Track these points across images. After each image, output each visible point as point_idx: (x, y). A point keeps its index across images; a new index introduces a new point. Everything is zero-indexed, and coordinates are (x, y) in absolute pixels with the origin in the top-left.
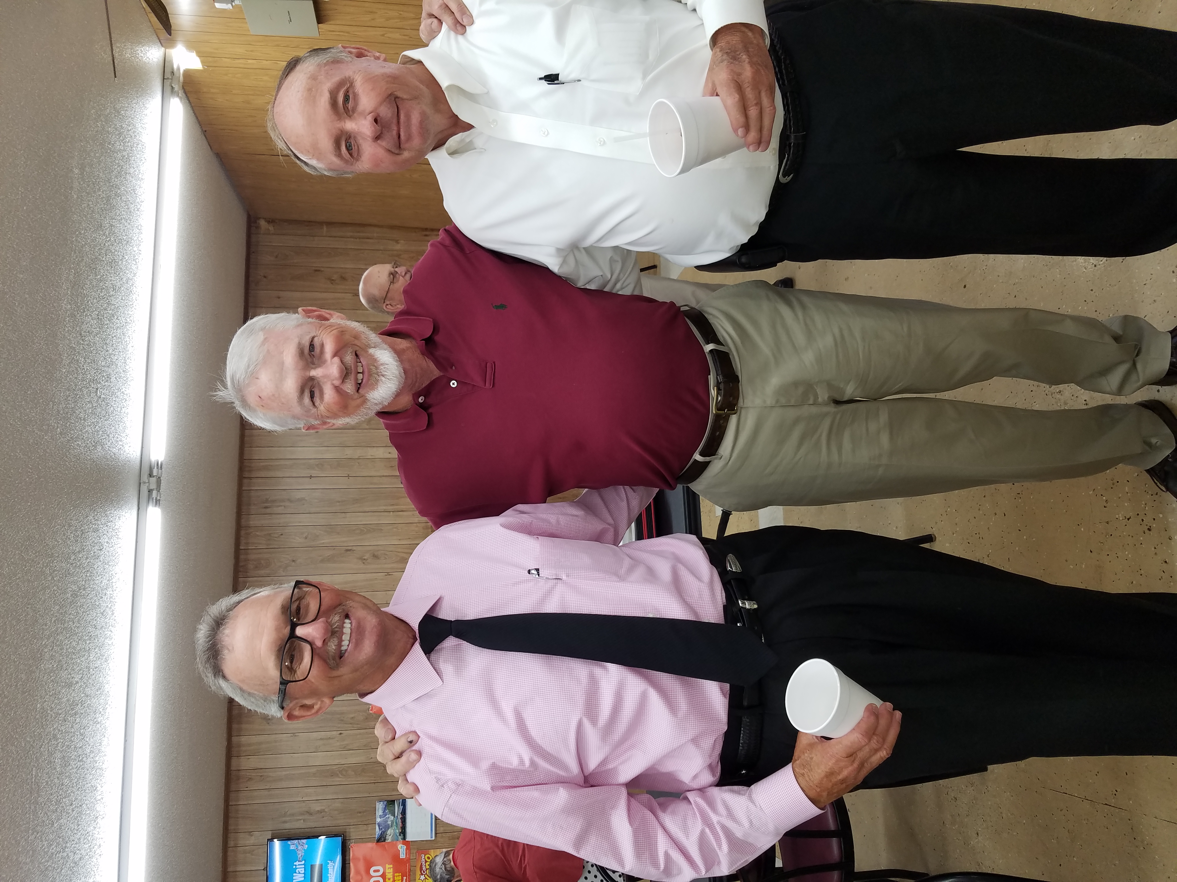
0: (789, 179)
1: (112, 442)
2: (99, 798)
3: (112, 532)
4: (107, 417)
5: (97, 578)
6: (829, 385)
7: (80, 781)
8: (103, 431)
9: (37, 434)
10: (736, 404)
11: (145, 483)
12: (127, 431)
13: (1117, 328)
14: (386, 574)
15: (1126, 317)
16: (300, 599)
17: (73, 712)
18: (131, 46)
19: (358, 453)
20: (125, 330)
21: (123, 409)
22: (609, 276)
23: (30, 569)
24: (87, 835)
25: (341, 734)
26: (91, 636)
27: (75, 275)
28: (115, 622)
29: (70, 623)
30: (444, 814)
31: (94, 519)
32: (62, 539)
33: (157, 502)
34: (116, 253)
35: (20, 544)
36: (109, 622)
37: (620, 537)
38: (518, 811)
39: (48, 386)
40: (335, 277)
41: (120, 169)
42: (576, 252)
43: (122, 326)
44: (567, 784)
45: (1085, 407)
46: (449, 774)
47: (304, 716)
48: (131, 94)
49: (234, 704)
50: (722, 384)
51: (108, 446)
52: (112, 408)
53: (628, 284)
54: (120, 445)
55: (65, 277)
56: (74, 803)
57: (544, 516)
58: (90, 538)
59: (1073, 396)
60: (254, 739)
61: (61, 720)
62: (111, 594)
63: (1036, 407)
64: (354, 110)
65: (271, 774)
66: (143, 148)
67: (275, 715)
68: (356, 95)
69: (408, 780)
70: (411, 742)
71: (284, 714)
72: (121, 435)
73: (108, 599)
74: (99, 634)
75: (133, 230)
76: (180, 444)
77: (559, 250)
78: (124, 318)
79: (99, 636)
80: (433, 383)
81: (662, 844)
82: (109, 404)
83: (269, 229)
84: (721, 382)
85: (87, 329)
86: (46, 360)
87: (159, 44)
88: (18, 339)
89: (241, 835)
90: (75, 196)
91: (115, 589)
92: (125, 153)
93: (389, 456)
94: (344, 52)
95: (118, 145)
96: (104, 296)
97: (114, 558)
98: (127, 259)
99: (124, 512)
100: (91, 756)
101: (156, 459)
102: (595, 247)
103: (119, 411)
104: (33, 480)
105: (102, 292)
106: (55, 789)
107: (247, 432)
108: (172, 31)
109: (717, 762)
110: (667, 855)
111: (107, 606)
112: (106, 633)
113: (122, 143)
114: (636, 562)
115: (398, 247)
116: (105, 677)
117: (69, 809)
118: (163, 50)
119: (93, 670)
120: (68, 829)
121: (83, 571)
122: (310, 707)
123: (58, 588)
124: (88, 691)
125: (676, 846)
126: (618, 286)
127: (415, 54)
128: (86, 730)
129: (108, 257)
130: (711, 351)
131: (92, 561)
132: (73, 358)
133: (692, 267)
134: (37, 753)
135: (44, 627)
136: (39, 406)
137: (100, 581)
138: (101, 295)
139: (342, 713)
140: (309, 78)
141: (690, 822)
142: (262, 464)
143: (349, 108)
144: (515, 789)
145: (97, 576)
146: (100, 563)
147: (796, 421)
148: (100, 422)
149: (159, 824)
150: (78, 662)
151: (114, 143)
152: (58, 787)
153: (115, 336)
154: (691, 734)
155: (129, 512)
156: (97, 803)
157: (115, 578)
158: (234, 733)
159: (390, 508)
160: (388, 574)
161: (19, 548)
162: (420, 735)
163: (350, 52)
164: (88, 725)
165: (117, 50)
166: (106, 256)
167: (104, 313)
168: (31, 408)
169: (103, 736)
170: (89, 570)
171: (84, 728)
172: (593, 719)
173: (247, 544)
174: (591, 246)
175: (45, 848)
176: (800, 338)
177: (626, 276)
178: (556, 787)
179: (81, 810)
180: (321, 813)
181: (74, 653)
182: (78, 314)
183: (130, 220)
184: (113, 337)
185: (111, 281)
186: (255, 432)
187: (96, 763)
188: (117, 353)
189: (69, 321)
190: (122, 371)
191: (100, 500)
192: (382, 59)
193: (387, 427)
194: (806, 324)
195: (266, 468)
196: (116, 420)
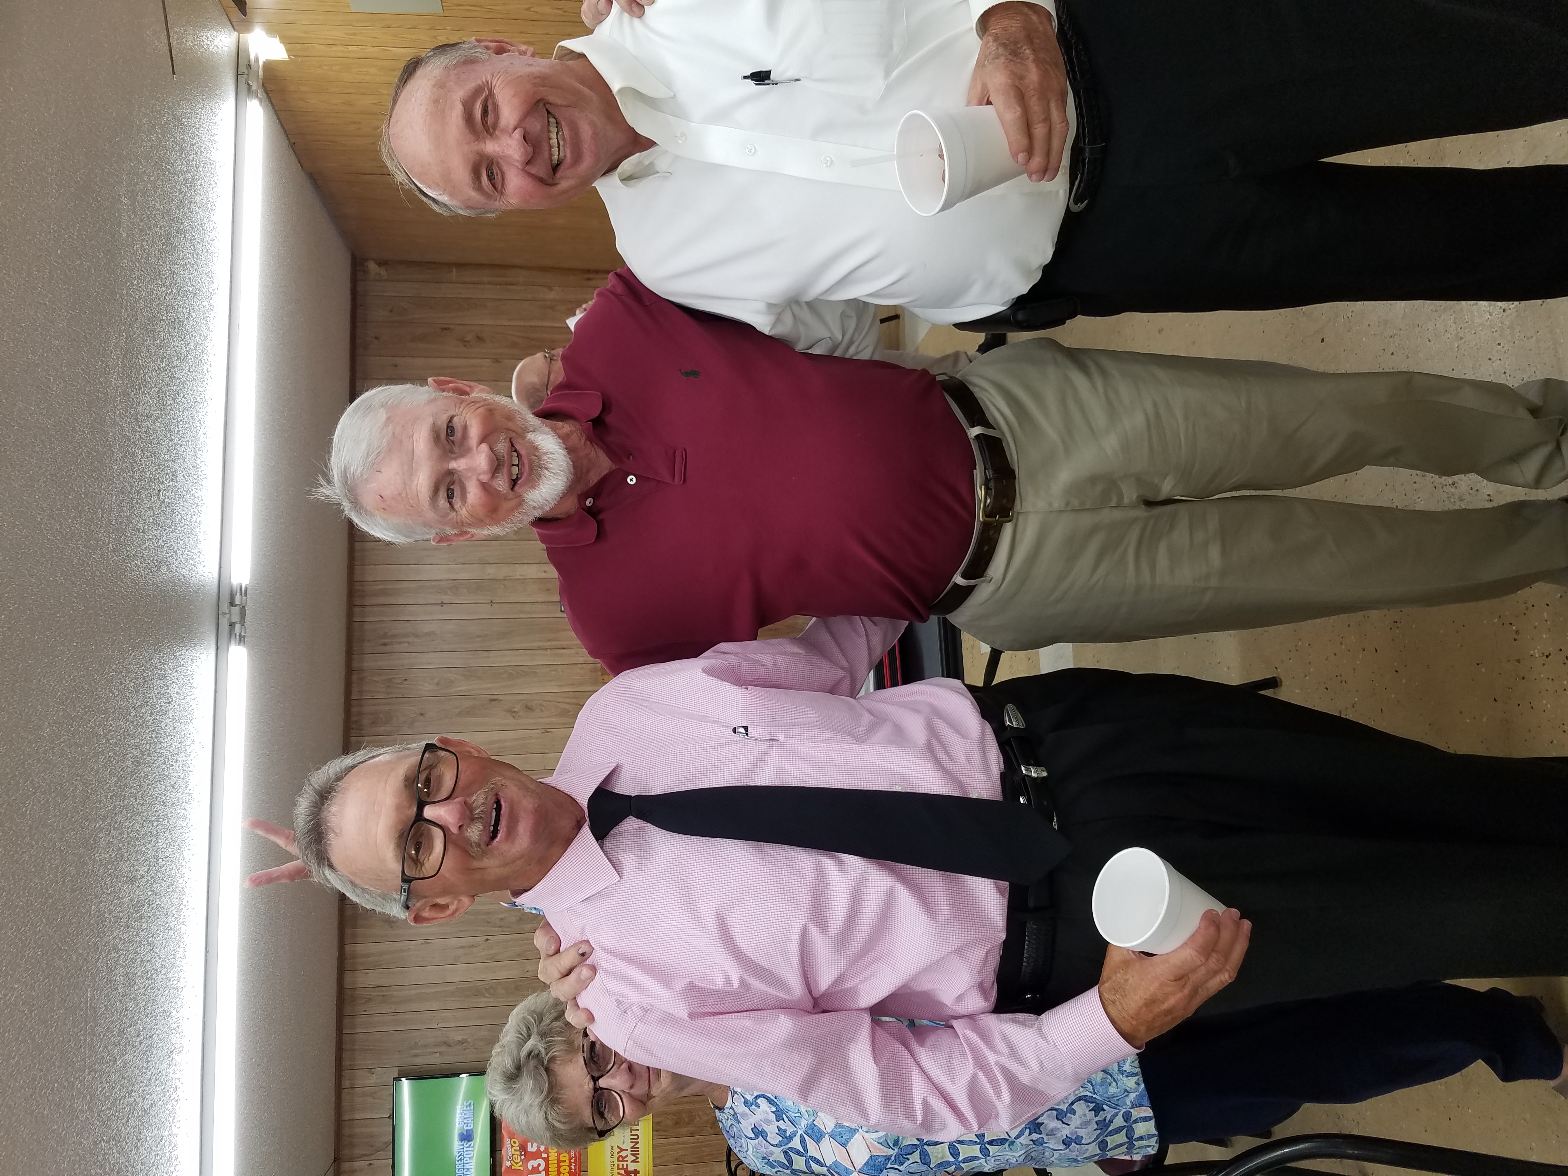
0: (1082, 206)
1: (181, 561)
2: (174, 1026)
3: (183, 679)
4: (173, 527)
5: (166, 740)
6: (1139, 479)
7: (149, 1005)
8: (168, 547)
9: (82, 551)
10: (1011, 509)
11: (224, 614)
12: (199, 546)
13: (1534, 397)
14: (543, 730)
15: (1547, 382)
16: (431, 767)
17: (138, 915)
18: (194, 30)
19: (503, 571)
20: (195, 412)
21: (193, 517)
22: (840, 338)
23: (78, 729)
24: (160, 1074)
25: (487, 940)
26: (159, 816)
27: (127, 339)
28: (190, 798)
29: (132, 799)
30: (627, 1049)
31: (160, 662)
32: (118, 690)
33: (242, 640)
34: (180, 309)
35: (65, 697)
36: (182, 798)
37: (858, 686)
38: (725, 1045)
39: (96, 488)
40: (469, 337)
41: (183, 197)
42: (796, 309)
43: (191, 407)
44: (790, 1010)
45: (1489, 505)
46: (634, 997)
47: (436, 918)
48: (196, 96)
49: (347, 902)
50: (992, 481)
51: (175, 567)
52: (179, 515)
53: (865, 348)
54: (191, 564)
55: (114, 342)
56: (142, 1033)
57: (757, 657)
58: (155, 688)
59: (1472, 489)
60: (373, 948)
61: (122, 926)
62: (184, 761)
63: (1421, 505)
64: (495, 125)
65: (395, 993)
66: (212, 168)
67: (397, 915)
68: (496, 107)
69: (579, 1005)
70: (583, 955)
71: (409, 915)
72: (193, 551)
73: (180, 768)
74: (169, 813)
75: (202, 278)
76: (270, 562)
77: (770, 306)
78: (193, 396)
79: (169, 815)
80: (604, 480)
81: (919, 1090)
82: (175, 511)
83: (380, 274)
84: (991, 479)
85: (144, 412)
86: (92, 454)
87: (231, 28)
88: (54, 426)
89: (359, 1073)
90: (124, 235)
91: (189, 754)
92: (189, 176)
93: (543, 575)
94: (479, 47)
95: (179, 165)
96: (165, 367)
97: (186, 714)
98: (194, 317)
99: (199, 653)
100: (163, 972)
101: (239, 582)
102: (822, 300)
103: (189, 520)
104: (79, 613)
105: (163, 362)
106: (117, 1016)
107: (357, 546)
108: (247, 9)
109: (991, 982)
110: (925, 1103)
111: (179, 776)
112: (179, 811)
113: (184, 162)
114: (879, 720)
115: (552, 295)
116: (179, 869)
117: (136, 1042)
118: (235, 36)
119: (163, 860)
120: (135, 1067)
121: (147, 731)
122: (445, 907)
123: (115, 754)
124: (157, 888)
125: (938, 1093)
126: (852, 351)
127: (575, 44)
128: (155, 938)
129: (170, 315)
130: (977, 437)
131: (158, 717)
132: (128, 450)
133: (950, 325)
134: (92, 969)
135: (98, 805)
136: (84, 515)
137: (170, 744)
138: (162, 366)
139: (488, 913)
140: (434, 86)
141: (956, 1062)
142: (378, 587)
143: (488, 123)
144: (721, 1017)
145: (166, 737)
146: (168, 721)
147: (1093, 531)
148: (164, 534)
149: (252, 1059)
150: (143, 849)
151: (174, 162)
152: (121, 1013)
153: (181, 420)
154: (954, 944)
155: (205, 653)
156: (172, 1033)
157: (189, 740)
158: (347, 941)
159: (547, 644)
160: (546, 731)
161: (63, 702)
162: (593, 946)
163: (487, 48)
164: (158, 932)
165: (175, 37)
166: (167, 314)
167: (166, 390)
168: (75, 517)
169: (178, 946)
170: (155, 729)
171: (153, 935)
172: (823, 926)
173: (361, 692)
174: (817, 300)
175: (105, 1093)
176: (1099, 417)
177: (861, 337)
178: (774, 1014)
179: (151, 1043)
180: (463, 1043)
181: (137, 839)
182: (132, 391)
183: (197, 266)
184: (178, 422)
185: (174, 347)
186: (369, 545)
187: (169, 981)
188: (184, 443)
189: (120, 401)
190: (191, 467)
191: (167, 638)
192: (529, 54)
193: (543, 539)
194: (1108, 398)
195: (384, 593)
196: (185, 531)
